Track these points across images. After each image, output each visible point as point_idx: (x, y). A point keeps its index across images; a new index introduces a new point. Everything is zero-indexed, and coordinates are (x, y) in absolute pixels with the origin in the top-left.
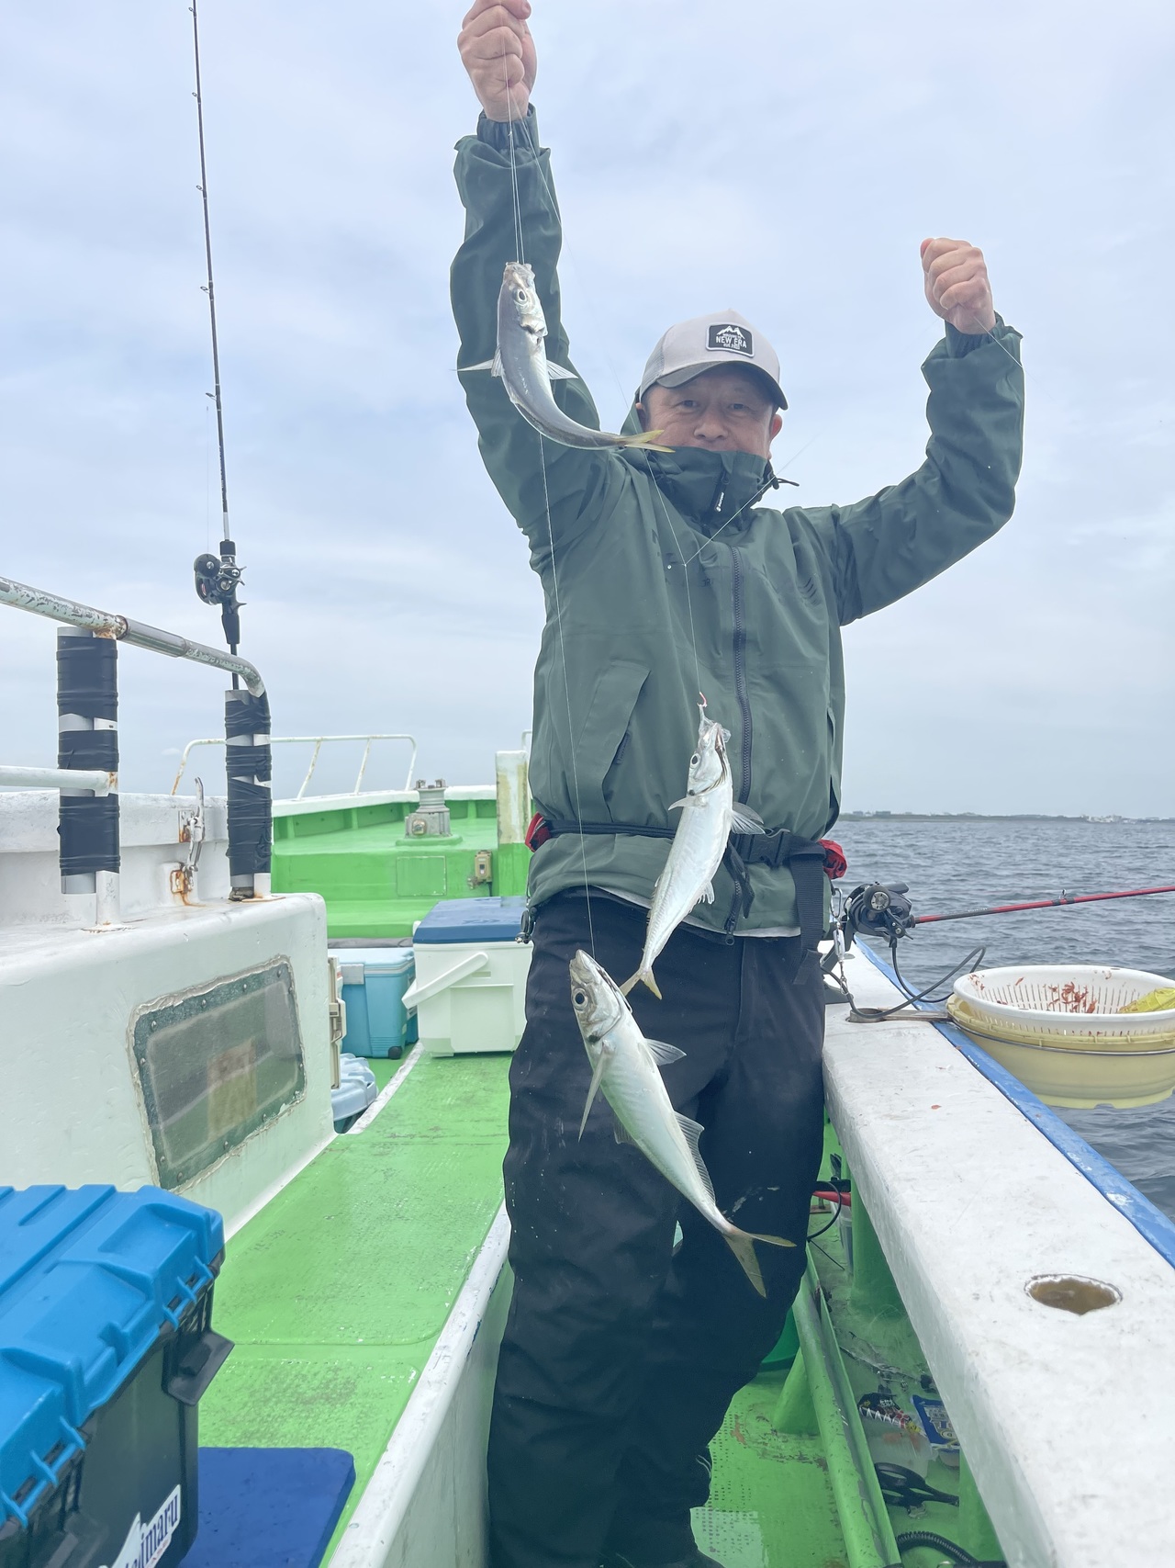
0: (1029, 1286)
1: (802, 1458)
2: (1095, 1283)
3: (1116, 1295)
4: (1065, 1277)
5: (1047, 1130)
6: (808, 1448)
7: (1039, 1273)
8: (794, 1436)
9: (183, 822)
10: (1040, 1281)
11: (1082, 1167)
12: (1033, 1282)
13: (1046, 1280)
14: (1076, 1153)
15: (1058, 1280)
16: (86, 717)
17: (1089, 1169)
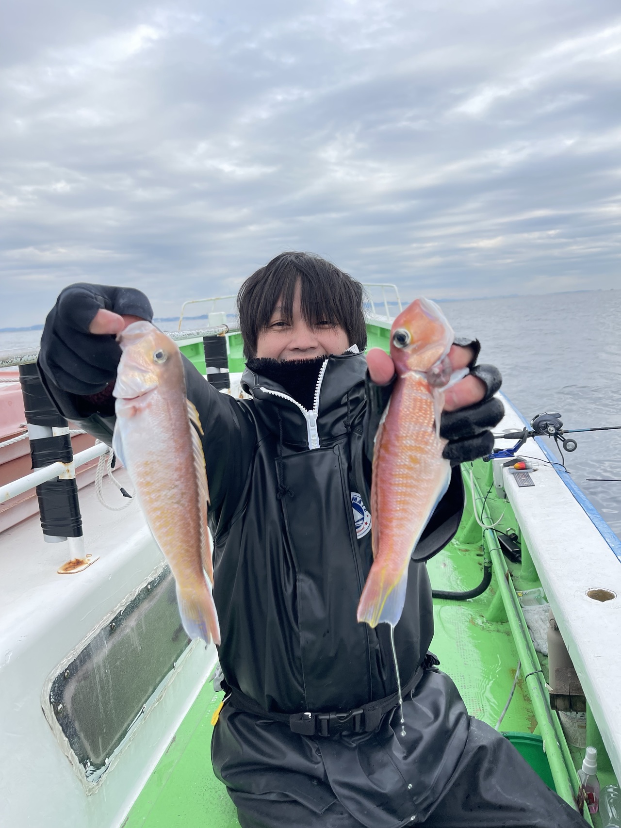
0: (587, 592)
1: (498, 631)
2: (609, 591)
3: (615, 596)
4: (599, 589)
5: (599, 528)
6: (501, 627)
7: (590, 587)
8: (495, 623)
9: (240, 392)
10: (591, 590)
11: (610, 545)
12: (588, 591)
13: (593, 590)
14: (609, 538)
15: (597, 590)
16: (217, 367)
17: (613, 546)
